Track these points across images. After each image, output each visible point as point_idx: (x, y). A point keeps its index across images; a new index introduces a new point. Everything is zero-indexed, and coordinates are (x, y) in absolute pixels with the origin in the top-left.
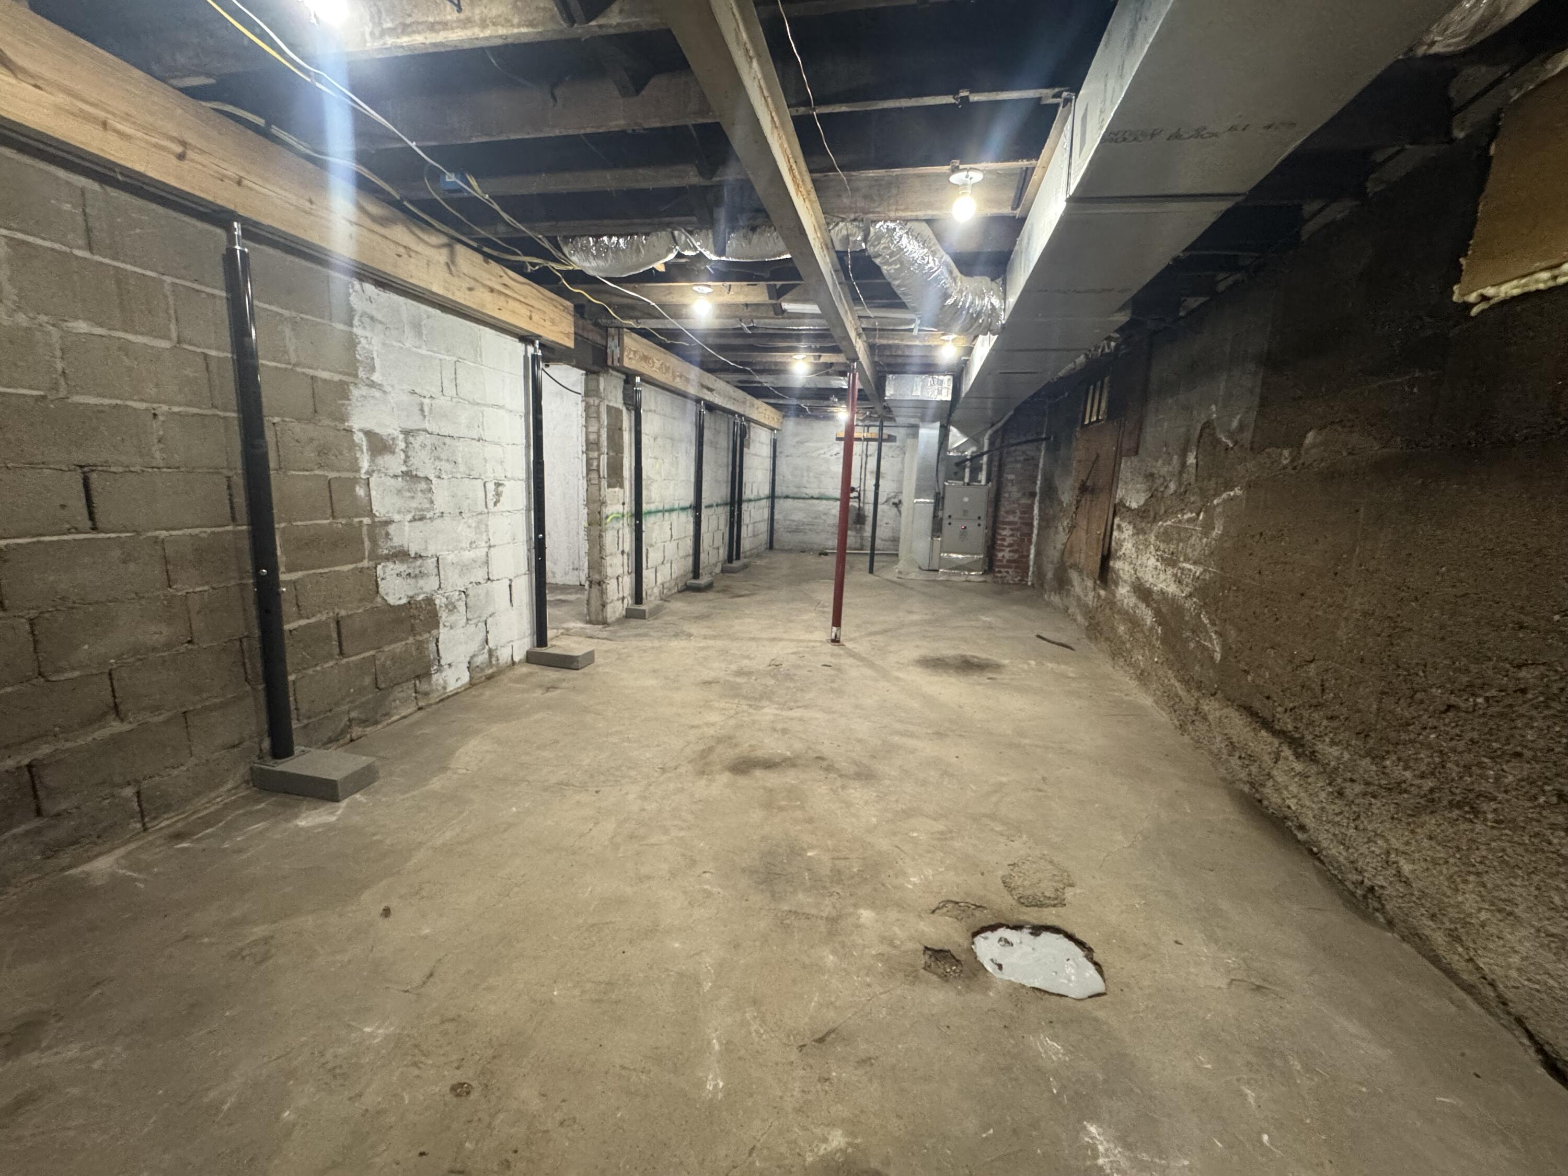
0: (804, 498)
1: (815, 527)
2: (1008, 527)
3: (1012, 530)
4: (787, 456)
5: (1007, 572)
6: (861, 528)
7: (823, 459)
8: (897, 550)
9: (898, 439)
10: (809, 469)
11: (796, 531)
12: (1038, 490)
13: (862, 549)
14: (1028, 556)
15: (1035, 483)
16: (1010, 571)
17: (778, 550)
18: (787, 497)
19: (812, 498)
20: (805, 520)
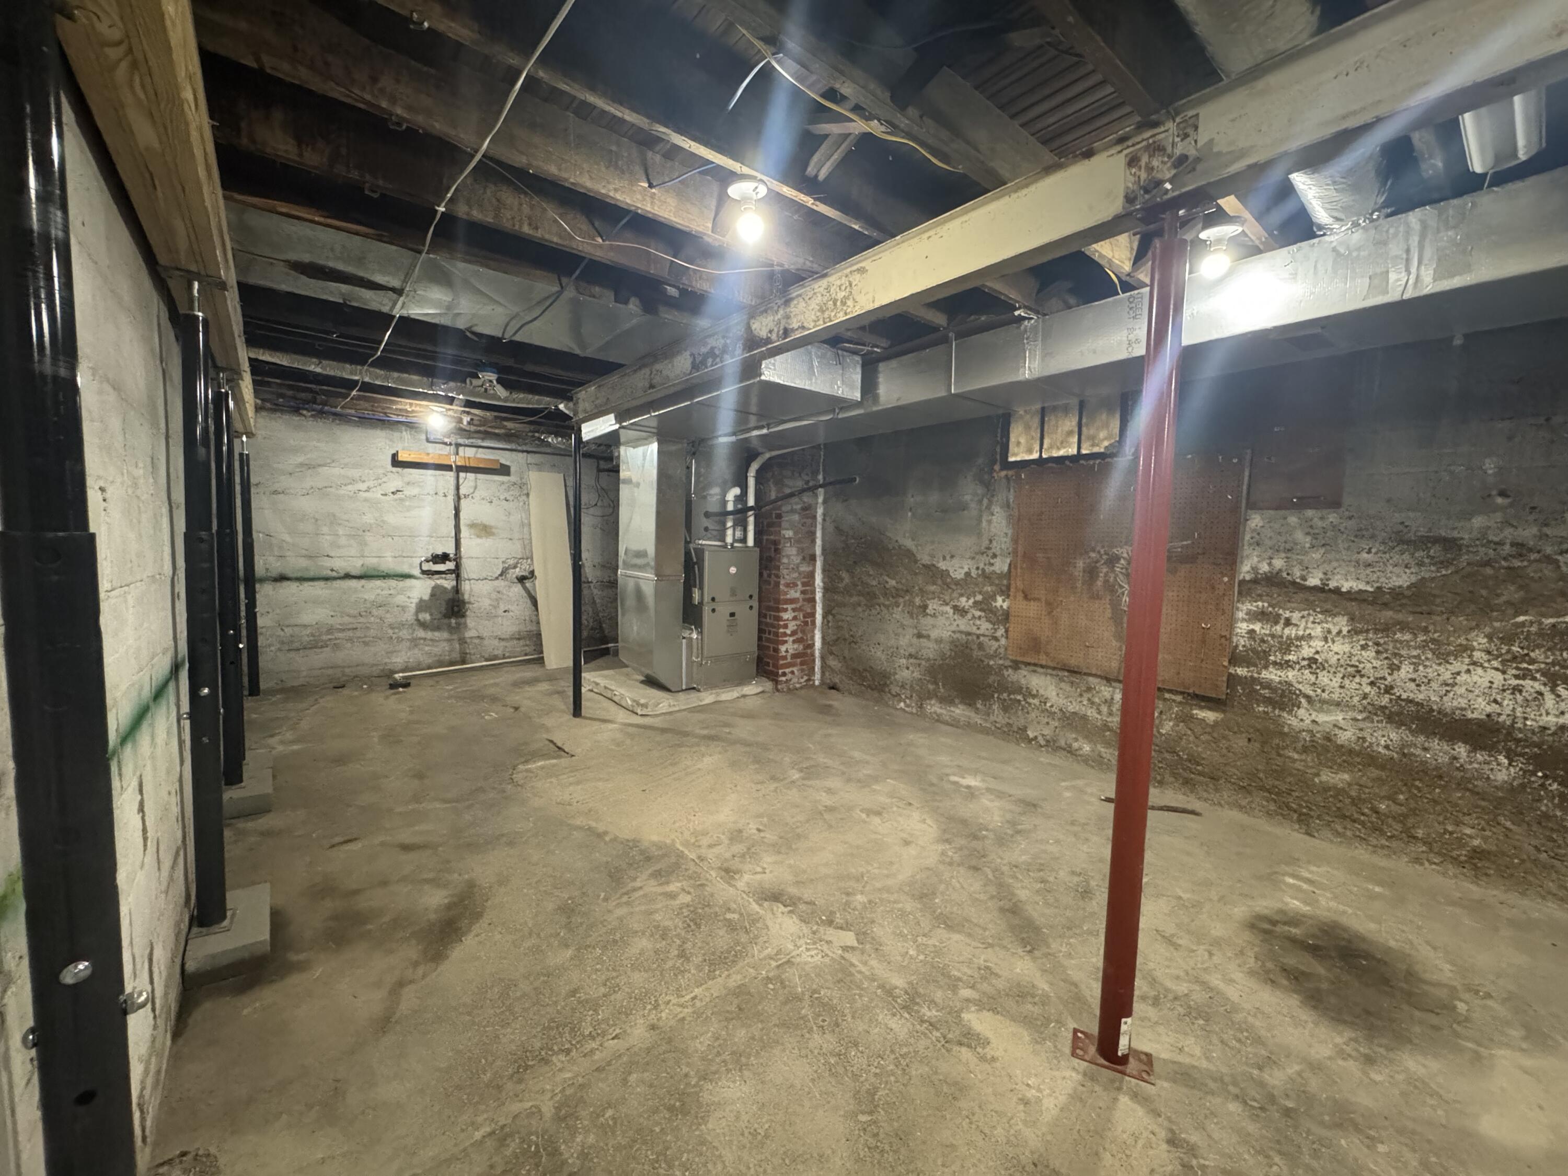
0: (327, 579)
1: (358, 634)
2: (789, 607)
3: (794, 610)
4: (276, 492)
5: (793, 673)
6: (458, 624)
7: (366, 500)
8: (542, 652)
9: (513, 470)
10: (333, 520)
11: (315, 645)
12: (818, 551)
13: (463, 662)
14: (814, 644)
15: (813, 541)
16: (795, 669)
17: (272, 692)
18: (282, 578)
19: (348, 576)
20: (331, 621)
